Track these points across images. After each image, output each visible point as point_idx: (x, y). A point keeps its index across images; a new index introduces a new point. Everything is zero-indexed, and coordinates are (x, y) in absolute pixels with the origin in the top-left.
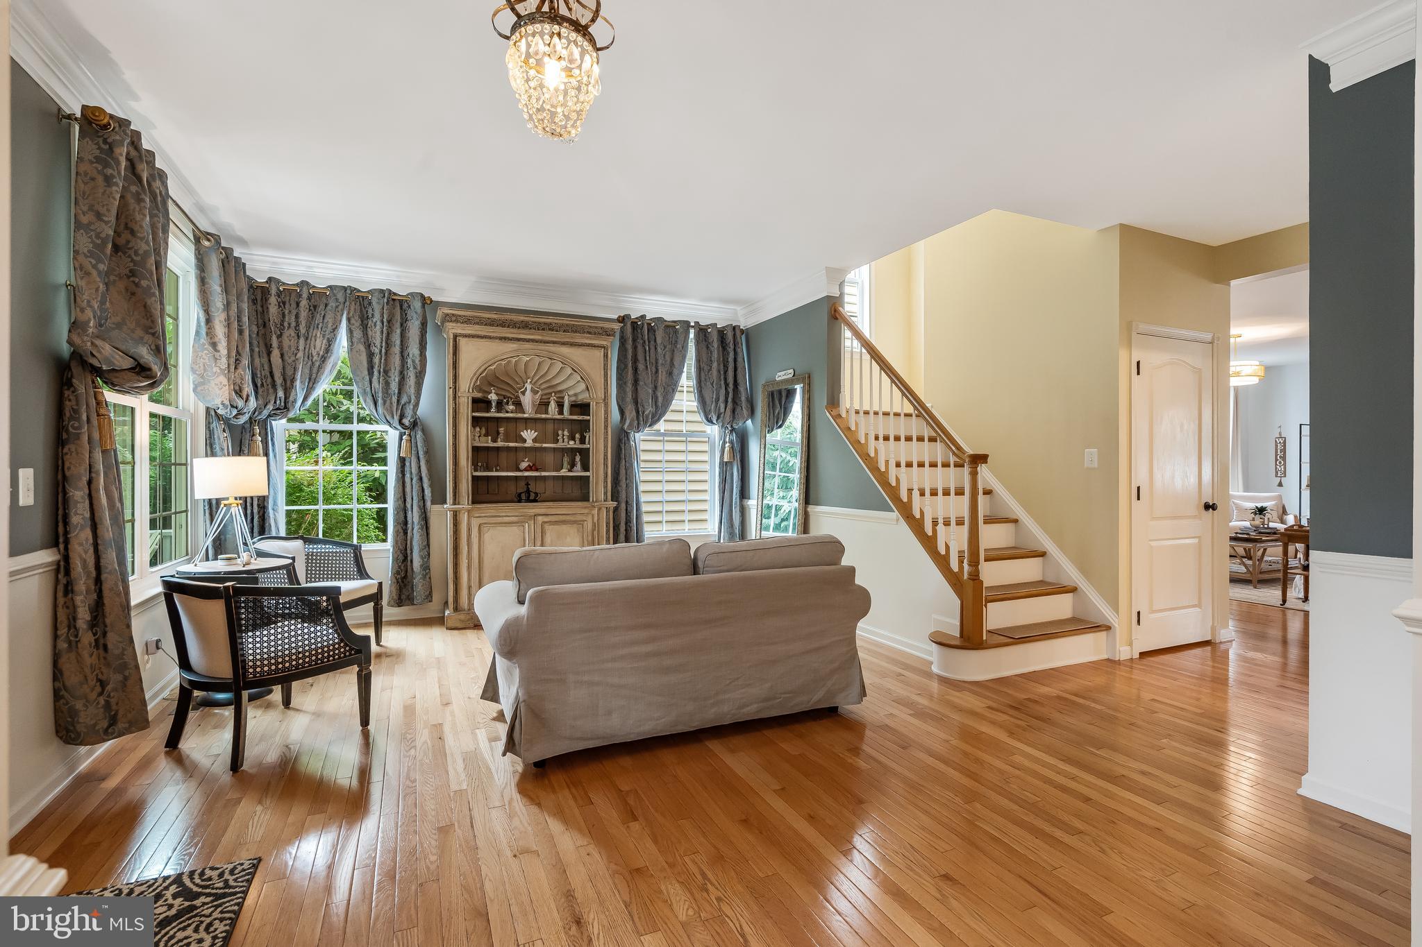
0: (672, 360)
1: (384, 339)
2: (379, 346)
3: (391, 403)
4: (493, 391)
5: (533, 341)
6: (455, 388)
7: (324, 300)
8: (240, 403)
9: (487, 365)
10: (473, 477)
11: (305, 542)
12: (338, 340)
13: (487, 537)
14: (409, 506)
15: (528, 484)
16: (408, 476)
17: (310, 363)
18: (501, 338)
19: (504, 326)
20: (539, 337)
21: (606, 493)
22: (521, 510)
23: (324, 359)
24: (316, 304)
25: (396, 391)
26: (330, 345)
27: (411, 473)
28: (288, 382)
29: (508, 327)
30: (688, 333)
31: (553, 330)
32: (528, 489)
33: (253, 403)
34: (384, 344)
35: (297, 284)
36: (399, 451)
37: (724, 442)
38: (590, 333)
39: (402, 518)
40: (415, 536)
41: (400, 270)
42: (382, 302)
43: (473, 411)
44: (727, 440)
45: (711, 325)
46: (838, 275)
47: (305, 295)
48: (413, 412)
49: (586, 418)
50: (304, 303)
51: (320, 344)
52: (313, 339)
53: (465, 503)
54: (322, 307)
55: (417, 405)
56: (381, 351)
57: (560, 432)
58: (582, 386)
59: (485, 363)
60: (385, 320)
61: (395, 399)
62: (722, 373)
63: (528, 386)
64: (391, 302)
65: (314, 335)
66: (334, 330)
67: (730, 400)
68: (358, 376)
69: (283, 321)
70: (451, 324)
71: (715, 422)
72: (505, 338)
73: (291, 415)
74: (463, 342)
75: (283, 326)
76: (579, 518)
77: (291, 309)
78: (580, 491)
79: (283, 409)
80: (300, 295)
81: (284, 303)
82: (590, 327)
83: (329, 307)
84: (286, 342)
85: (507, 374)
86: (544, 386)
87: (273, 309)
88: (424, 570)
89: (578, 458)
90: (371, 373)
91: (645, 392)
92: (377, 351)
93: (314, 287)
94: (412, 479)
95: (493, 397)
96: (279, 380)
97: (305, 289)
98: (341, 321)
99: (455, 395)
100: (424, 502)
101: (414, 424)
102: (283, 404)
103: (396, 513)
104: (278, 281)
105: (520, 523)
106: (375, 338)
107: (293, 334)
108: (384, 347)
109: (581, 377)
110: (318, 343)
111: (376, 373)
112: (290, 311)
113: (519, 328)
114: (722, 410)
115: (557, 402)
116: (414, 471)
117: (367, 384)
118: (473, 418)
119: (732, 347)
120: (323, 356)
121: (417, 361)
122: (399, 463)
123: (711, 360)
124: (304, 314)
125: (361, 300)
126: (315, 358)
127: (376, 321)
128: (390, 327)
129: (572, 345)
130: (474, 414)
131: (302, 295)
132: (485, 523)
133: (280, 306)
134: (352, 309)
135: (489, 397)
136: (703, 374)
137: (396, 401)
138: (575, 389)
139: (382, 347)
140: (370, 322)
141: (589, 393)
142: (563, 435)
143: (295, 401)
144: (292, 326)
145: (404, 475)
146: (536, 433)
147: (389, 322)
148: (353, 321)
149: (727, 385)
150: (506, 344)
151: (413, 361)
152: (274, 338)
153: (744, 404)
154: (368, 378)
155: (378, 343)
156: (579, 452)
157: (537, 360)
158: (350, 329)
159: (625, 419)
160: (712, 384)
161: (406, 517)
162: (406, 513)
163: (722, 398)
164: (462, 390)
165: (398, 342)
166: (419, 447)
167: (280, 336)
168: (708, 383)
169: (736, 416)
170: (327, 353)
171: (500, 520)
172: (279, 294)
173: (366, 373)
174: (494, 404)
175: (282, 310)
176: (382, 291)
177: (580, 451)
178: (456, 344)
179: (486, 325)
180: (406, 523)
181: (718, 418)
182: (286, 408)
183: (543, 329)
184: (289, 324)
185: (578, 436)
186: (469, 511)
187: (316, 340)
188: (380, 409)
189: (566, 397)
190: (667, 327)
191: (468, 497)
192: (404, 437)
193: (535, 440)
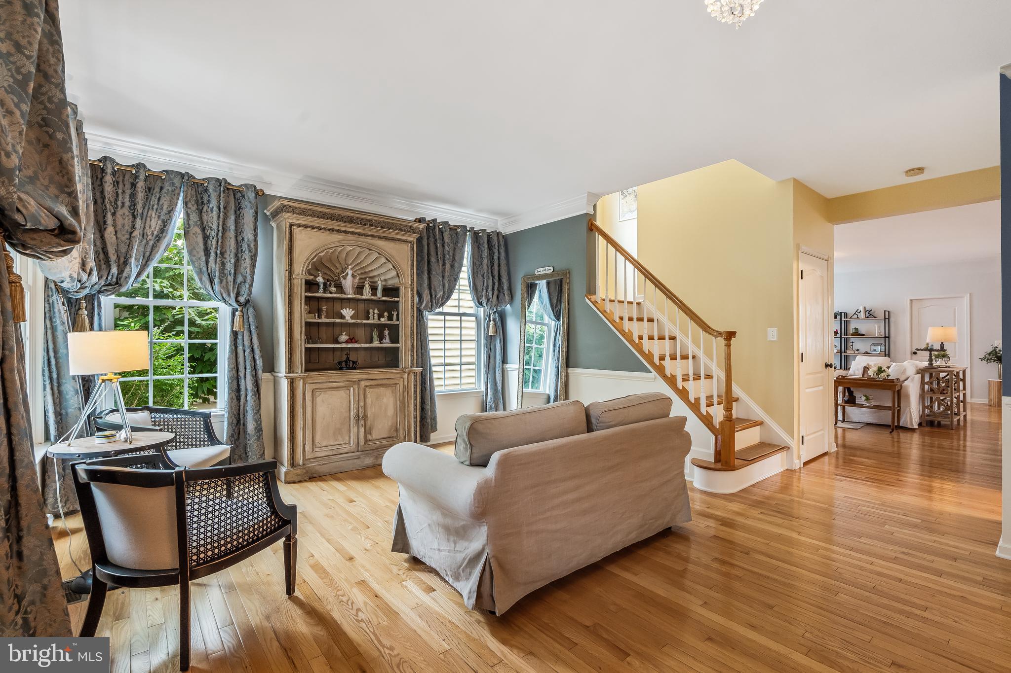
0: (454, 255)
1: (221, 223)
2: (216, 230)
3: (227, 282)
4: (320, 275)
5: (356, 233)
6: (291, 271)
7: (159, 183)
8: (84, 277)
9: (318, 252)
10: (306, 349)
11: (151, 413)
12: (173, 222)
13: (319, 400)
14: (242, 374)
15: (347, 354)
16: (240, 348)
17: (145, 241)
18: (329, 230)
19: (333, 220)
20: (361, 231)
21: (412, 361)
22: (347, 377)
23: (158, 239)
24: (150, 186)
25: (232, 271)
26: (165, 226)
27: (244, 345)
28: (122, 260)
29: (337, 220)
30: (466, 235)
31: (372, 226)
32: (348, 358)
33: (95, 278)
34: (221, 228)
35: (132, 166)
36: (232, 326)
37: (489, 321)
38: (401, 230)
39: (236, 386)
40: (249, 402)
41: (234, 162)
42: (218, 189)
43: (306, 291)
44: (491, 319)
45: (482, 230)
46: (594, 198)
47: (142, 177)
48: (249, 290)
49: (397, 299)
50: (141, 184)
51: (154, 224)
52: (148, 219)
53: (299, 372)
54: (157, 189)
55: (251, 285)
56: (218, 234)
57: (371, 311)
58: (393, 273)
59: (316, 251)
60: (221, 206)
61: (230, 278)
62: (490, 267)
63: (350, 272)
64: (226, 191)
65: (149, 215)
66: (169, 212)
67: (496, 288)
68: (195, 256)
69: (116, 200)
70: (287, 214)
71: (484, 305)
72: (333, 230)
73: (123, 290)
74: (296, 230)
75: (117, 205)
76: (392, 382)
77: (125, 189)
78: (391, 359)
79: (115, 285)
80: (136, 177)
81: (118, 183)
82: (402, 225)
83: (164, 190)
84: (120, 222)
85: (330, 261)
86: (359, 272)
87: (108, 188)
88: (258, 431)
89: (386, 333)
90: (207, 254)
91: (437, 281)
92: (213, 234)
93: (149, 170)
94: (244, 351)
95: (320, 279)
96: (113, 257)
97: (142, 171)
98: (177, 204)
99: (291, 276)
100: (255, 371)
101: (248, 301)
102: (114, 280)
103: (230, 381)
104: (113, 161)
105: (347, 388)
106: (211, 222)
107: (127, 213)
108: (220, 231)
109: (393, 266)
110: (153, 223)
111: (213, 254)
112: (124, 191)
113: (345, 222)
114: (490, 296)
115: (370, 286)
116: (247, 343)
117: (203, 263)
118: (306, 297)
119: (497, 248)
120: (157, 236)
121: (252, 246)
122: (232, 336)
123: (482, 257)
124: (140, 195)
125: (196, 186)
126: (150, 237)
127: (213, 207)
128: (225, 213)
129: (387, 239)
130: (306, 294)
131: (139, 176)
132: (318, 389)
133: (114, 186)
134: (189, 194)
135: (317, 279)
136: (475, 268)
137: (232, 280)
138: (386, 275)
139: (219, 231)
140: (205, 208)
141: (399, 279)
142: (374, 314)
143: (129, 277)
144: (126, 205)
145: (236, 347)
146: (354, 311)
147: (225, 208)
148: (190, 205)
149: (493, 277)
150: (334, 235)
151: (249, 245)
152: (109, 215)
153: (506, 292)
154: (204, 258)
155: (214, 227)
156: (387, 327)
157: (358, 250)
158: (187, 212)
159: (423, 301)
160: (483, 276)
161: (239, 385)
162: (238, 382)
163: (490, 287)
164: (296, 272)
165: (233, 227)
166: (251, 323)
167: (114, 214)
168: (479, 275)
169: (500, 301)
170: (162, 233)
171: (330, 385)
172: (114, 173)
173: (202, 253)
174: (322, 286)
175: (116, 190)
176: (218, 180)
177: (389, 327)
178: (291, 232)
179: (318, 217)
180: (238, 390)
181: (488, 302)
182: (118, 283)
183: (365, 225)
184: (123, 203)
185: (386, 314)
186: (304, 379)
187: (151, 221)
188: (217, 287)
189: (380, 282)
190: (451, 229)
191: (302, 366)
192: (237, 313)
193: (352, 317)
